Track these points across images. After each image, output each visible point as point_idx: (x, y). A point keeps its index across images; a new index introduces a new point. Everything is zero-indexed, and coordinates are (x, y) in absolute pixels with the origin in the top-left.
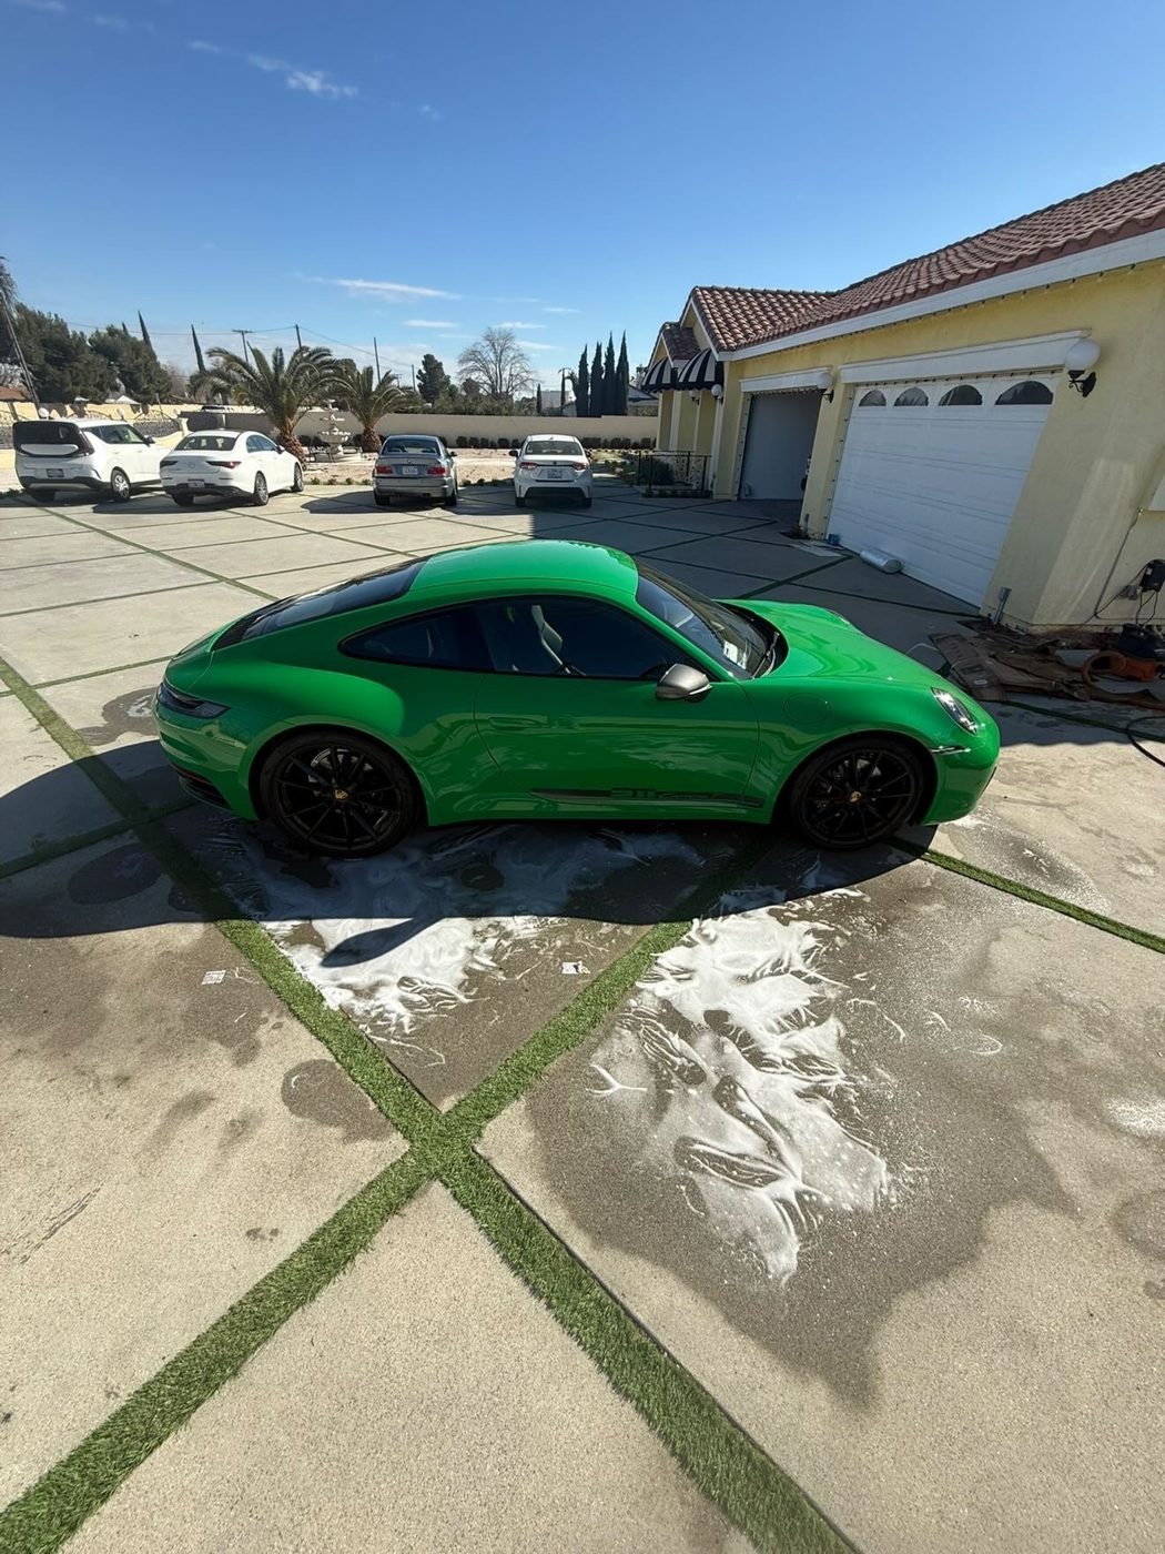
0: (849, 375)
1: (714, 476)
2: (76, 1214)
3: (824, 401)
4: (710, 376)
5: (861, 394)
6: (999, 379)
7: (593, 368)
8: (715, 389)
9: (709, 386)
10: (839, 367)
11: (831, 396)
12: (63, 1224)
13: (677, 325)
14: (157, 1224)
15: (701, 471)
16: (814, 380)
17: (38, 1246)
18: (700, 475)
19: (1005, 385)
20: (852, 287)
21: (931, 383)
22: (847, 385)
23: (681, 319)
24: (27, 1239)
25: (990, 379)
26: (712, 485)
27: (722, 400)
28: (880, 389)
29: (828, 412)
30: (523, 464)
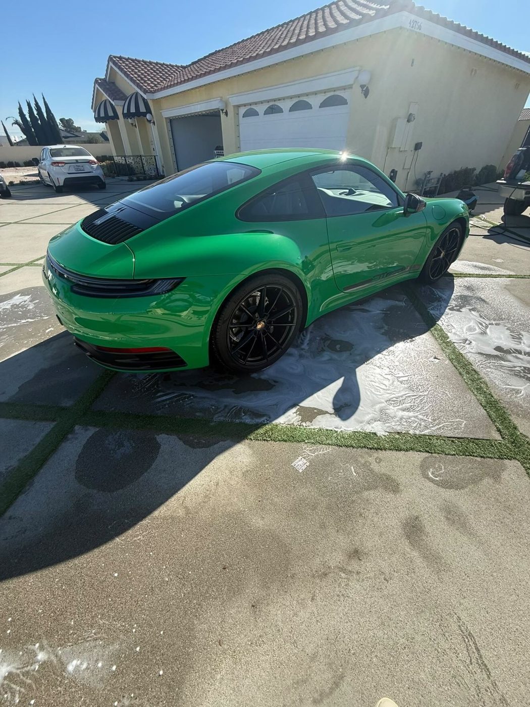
0: (234, 101)
1: (163, 167)
2: (475, 643)
3: (223, 116)
4: (143, 109)
5: (242, 111)
6: (318, 95)
7: (30, 117)
8: (148, 116)
9: (144, 114)
10: (228, 97)
11: (226, 114)
12: (481, 657)
13: (104, 80)
14: (514, 597)
15: (155, 165)
16: (214, 105)
17: (494, 684)
18: (155, 167)
19: (322, 98)
20: (193, 63)
21: (282, 101)
22: (234, 106)
23: (106, 76)
24: (482, 690)
25: (314, 96)
26: (163, 171)
27: (154, 123)
28: (253, 107)
29: (226, 122)
30: (55, 163)
